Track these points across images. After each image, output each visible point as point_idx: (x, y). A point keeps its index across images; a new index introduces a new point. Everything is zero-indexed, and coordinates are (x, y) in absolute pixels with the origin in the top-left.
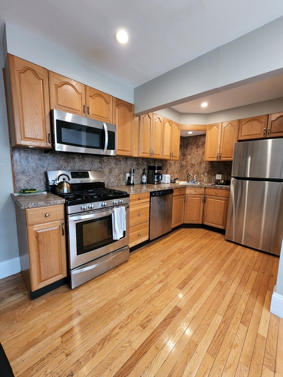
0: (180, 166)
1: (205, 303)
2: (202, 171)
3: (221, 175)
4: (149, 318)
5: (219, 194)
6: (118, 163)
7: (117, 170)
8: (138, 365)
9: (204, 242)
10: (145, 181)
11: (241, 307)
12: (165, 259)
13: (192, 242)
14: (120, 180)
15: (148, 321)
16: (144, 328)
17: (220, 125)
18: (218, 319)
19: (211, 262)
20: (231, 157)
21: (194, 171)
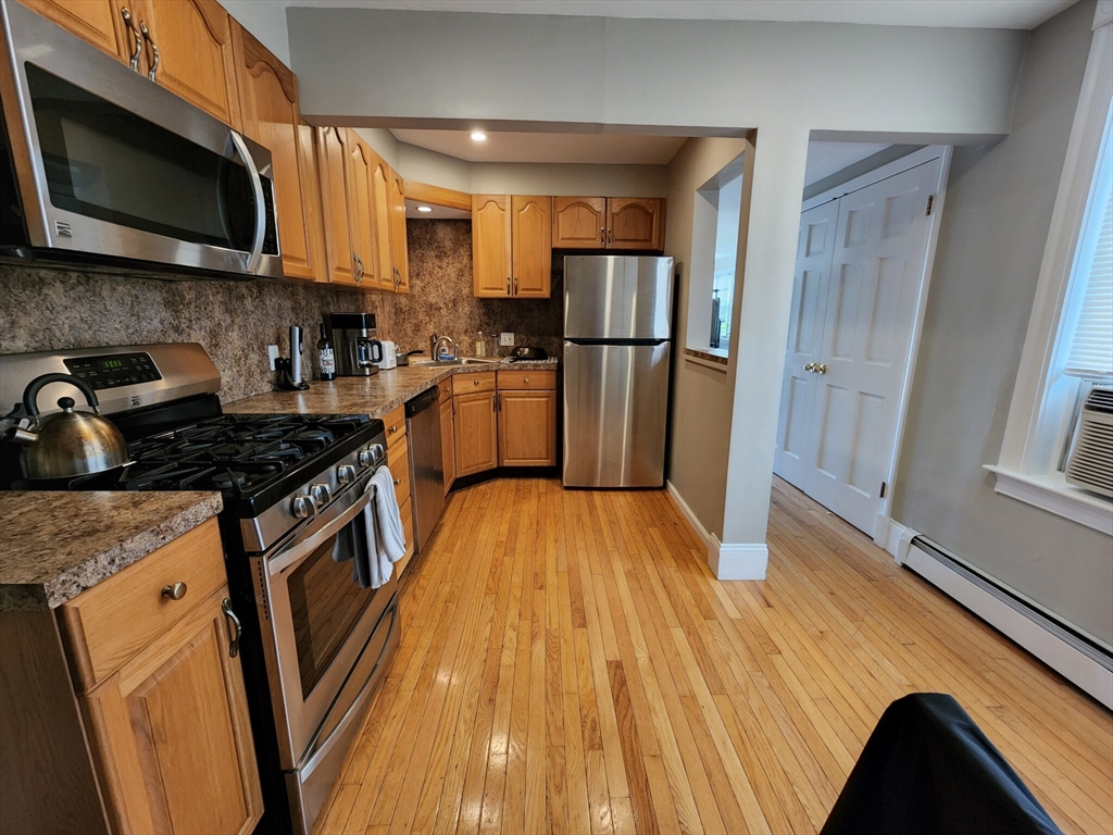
0: (393, 310)
1: (643, 624)
2: (462, 324)
3: (512, 334)
4: (589, 721)
5: (532, 385)
6: (237, 304)
7: (234, 335)
8: (658, 812)
9: (530, 507)
10: (330, 369)
11: (686, 595)
12: (491, 584)
13: (507, 516)
14: (250, 374)
15: (594, 730)
16: (601, 747)
17: (508, 200)
18: (679, 634)
19: (582, 545)
20: (540, 290)
21: (438, 325)
